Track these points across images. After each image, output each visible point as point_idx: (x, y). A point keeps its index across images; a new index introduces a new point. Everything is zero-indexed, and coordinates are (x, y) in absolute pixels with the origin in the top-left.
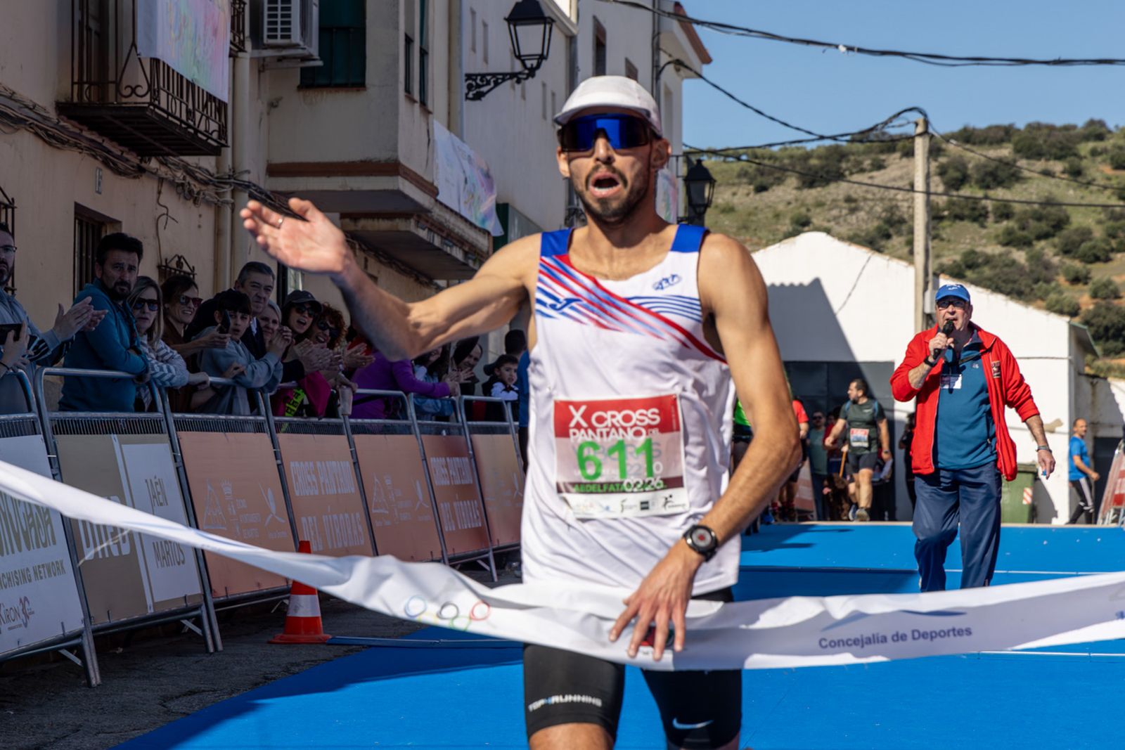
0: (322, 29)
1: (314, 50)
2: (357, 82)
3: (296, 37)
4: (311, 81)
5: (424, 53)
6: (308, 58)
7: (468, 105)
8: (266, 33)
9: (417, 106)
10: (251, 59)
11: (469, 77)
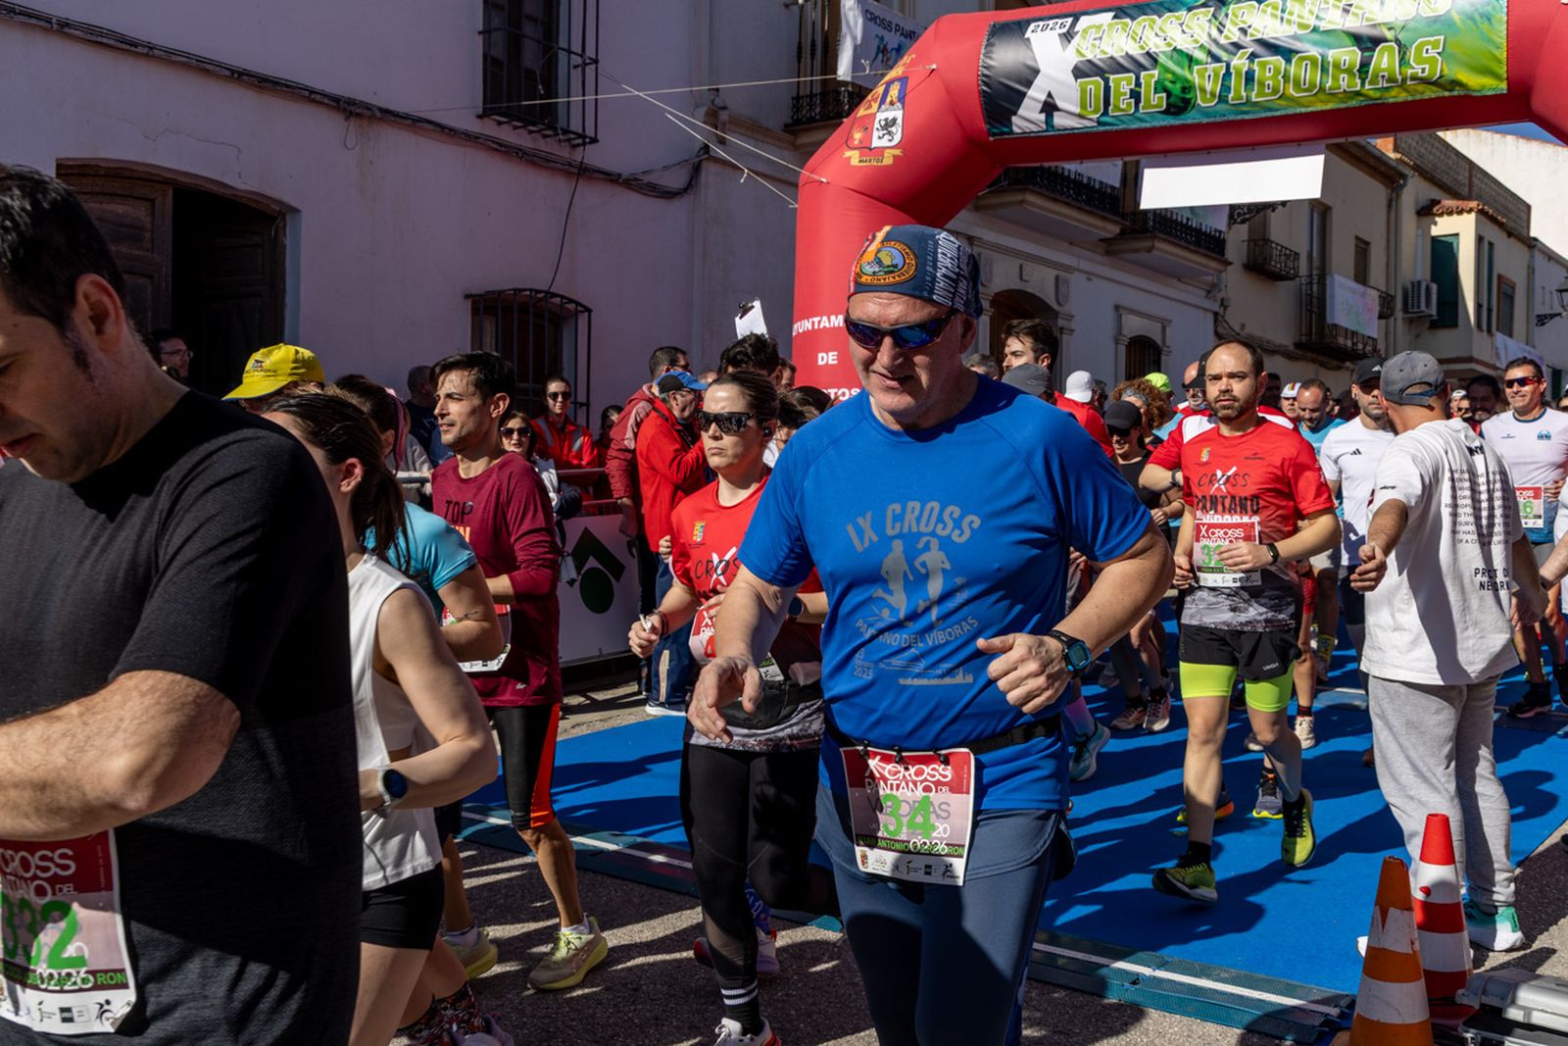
0: (1439, 304)
1: (1434, 311)
2: (1454, 325)
3: (1423, 307)
4: (1435, 325)
5: (1490, 310)
6: (1432, 316)
7: (1536, 328)
8: (1410, 305)
9: (1485, 333)
10: (1403, 319)
11: (1538, 316)
